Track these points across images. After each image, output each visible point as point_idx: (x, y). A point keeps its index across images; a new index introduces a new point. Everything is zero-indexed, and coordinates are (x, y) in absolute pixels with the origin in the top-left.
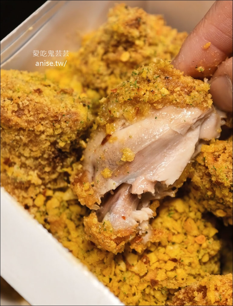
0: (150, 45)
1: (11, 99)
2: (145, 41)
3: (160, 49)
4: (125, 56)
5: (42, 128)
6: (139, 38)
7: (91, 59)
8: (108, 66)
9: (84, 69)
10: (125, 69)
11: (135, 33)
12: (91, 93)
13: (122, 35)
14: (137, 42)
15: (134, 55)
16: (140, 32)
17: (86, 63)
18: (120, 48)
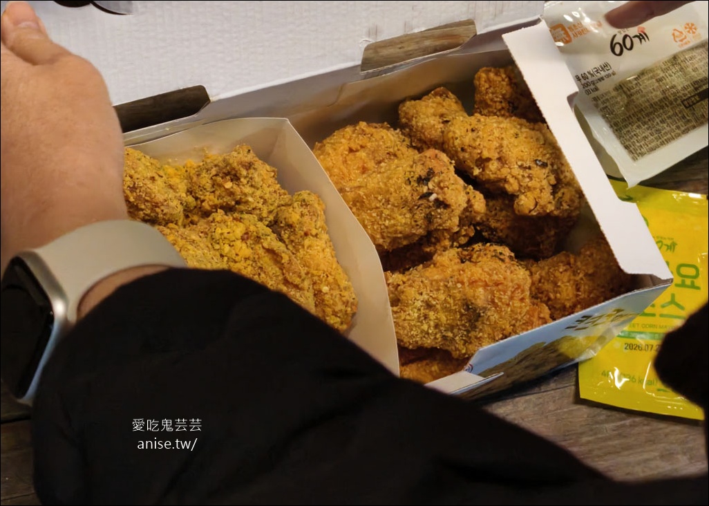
0: (252, 186)
1: (131, 177)
2: (248, 182)
3: (258, 193)
4: (229, 185)
5: (143, 207)
6: (245, 177)
7: (204, 174)
8: (213, 186)
9: (195, 179)
10: (223, 194)
11: (244, 172)
12: (190, 199)
13: (234, 169)
14: (242, 180)
15: (235, 187)
16: (248, 174)
17: (198, 175)
18: (228, 177)
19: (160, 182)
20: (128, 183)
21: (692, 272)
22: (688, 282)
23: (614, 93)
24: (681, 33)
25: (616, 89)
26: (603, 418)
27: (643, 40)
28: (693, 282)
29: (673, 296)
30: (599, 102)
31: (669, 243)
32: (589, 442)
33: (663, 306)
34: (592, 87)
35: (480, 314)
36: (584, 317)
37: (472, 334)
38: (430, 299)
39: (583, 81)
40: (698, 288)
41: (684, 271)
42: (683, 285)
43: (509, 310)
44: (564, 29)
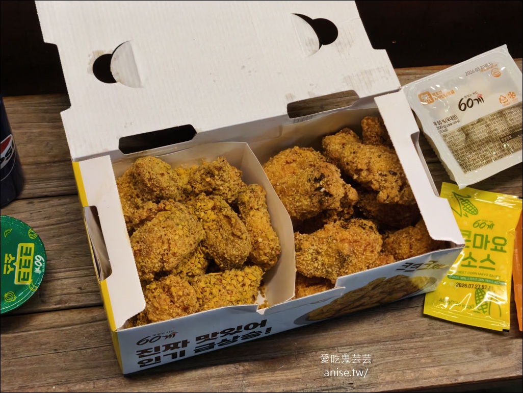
0: (223, 180)
1: (149, 173)
2: (220, 178)
3: (227, 184)
4: (208, 179)
5: (155, 190)
6: (218, 175)
7: (197, 173)
8: (201, 180)
9: (192, 175)
10: (206, 184)
11: (217, 173)
12: (189, 187)
13: (211, 170)
14: (216, 177)
15: (212, 180)
16: (219, 173)
17: (194, 174)
18: (209, 175)
19: (166, 176)
20: (147, 177)
21: (502, 242)
22: (499, 248)
23: (457, 133)
24: (505, 98)
25: (459, 131)
26: (438, 326)
27: (480, 102)
28: (502, 248)
29: (489, 256)
30: (447, 138)
31: (489, 224)
32: (427, 341)
33: (482, 262)
34: (444, 129)
35: (345, 258)
36: (407, 263)
37: (342, 270)
38: (319, 248)
39: (438, 125)
40: (505, 252)
41: (497, 241)
42: (496, 249)
43: (364, 257)
44: (429, 94)
